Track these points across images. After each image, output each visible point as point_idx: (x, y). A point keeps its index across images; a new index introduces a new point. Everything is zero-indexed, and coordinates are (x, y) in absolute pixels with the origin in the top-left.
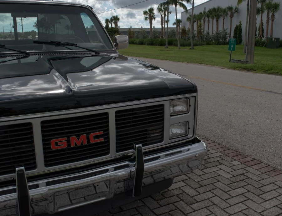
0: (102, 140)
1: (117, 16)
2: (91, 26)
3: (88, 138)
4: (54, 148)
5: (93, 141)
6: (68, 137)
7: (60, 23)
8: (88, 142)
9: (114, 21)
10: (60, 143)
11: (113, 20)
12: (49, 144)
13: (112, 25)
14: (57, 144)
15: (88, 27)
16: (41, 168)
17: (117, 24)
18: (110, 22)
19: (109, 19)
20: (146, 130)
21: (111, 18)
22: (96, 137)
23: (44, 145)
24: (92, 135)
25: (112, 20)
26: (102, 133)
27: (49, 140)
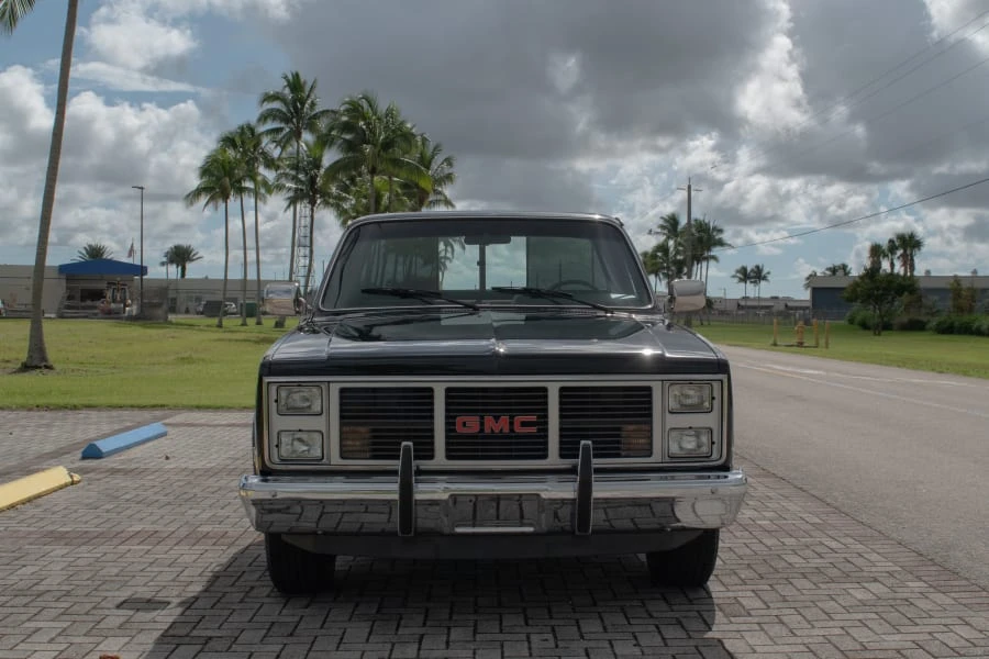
0: (533, 430)
1: (912, 236)
2: (827, 269)
3: (511, 424)
4: (460, 430)
5: (519, 430)
6: (482, 418)
8: (512, 430)
9: (900, 252)
10: (470, 424)
11: (897, 249)
12: (454, 424)
13: (892, 265)
14: (464, 424)
15: (818, 274)
16: (440, 460)
17: (912, 260)
18: (885, 256)
19: (885, 244)
21: (891, 241)
22: (524, 424)
23: (447, 424)
24: (519, 419)
25: (892, 248)
26: (533, 418)
27: (455, 417)
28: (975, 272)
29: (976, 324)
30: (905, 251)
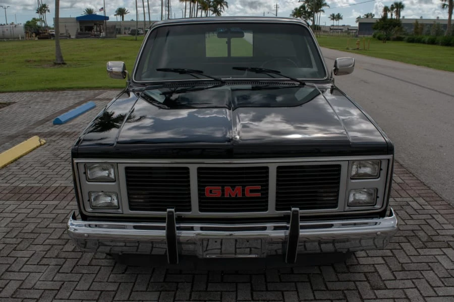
0: (259, 195)
1: (400, 3)
2: (365, 15)
3: (243, 190)
4: (208, 195)
5: (249, 195)
6: (223, 187)
7: (323, 11)
8: (243, 194)
9: (395, 9)
10: (215, 191)
11: (394, 8)
12: (204, 190)
13: (392, 15)
14: (211, 192)
15: (361, 17)
16: (195, 212)
17: (400, 13)
18: (389, 11)
19: (389, 6)
20: (316, 192)
21: (392, 5)
22: (252, 191)
23: (199, 190)
24: (248, 188)
25: (392, 8)
28: (421, 17)
29: (423, 39)
30: (397, 9)
